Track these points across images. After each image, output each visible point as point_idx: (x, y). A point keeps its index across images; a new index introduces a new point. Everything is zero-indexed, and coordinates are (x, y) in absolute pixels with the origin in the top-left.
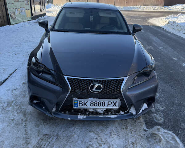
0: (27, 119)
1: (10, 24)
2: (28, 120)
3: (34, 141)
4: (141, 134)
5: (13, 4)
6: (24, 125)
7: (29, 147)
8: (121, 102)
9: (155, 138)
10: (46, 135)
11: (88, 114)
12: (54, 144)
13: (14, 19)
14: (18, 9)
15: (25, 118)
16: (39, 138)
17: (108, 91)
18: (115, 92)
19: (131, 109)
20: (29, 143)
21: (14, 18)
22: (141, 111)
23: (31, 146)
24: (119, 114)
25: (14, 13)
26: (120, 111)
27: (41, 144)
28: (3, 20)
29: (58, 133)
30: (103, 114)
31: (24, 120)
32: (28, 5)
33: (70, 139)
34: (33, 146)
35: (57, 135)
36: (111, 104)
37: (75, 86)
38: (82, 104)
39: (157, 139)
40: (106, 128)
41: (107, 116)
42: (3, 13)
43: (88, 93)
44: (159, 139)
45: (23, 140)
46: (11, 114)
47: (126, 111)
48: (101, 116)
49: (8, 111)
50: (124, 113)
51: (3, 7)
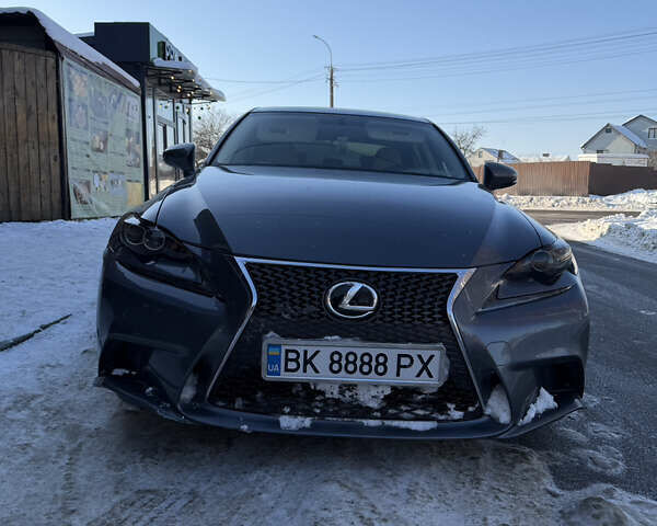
0: (80, 445)
1: (70, 215)
2: (83, 448)
3: (95, 508)
4: (538, 505)
5: (88, 156)
6: (64, 460)
7: (74, 522)
8: (448, 362)
9: (596, 512)
10: (149, 491)
11: (318, 411)
12: (178, 518)
13: (86, 203)
14: (103, 176)
15: (74, 446)
16: (116, 499)
17: (399, 313)
18: (423, 316)
19: (490, 402)
20: (73, 511)
21: (85, 198)
22: (531, 414)
23: (82, 520)
24: (443, 417)
25: (88, 184)
26: (449, 405)
27: (123, 517)
28: (48, 202)
29: (198, 487)
30: (379, 414)
31: (67, 449)
32: (135, 169)
33: (243, 506)
34: (90, 520)
35: (193, 494)
36: (410, 366)
37: (273, 291)
38: (296, 360)
39: (606, 516)
40: (391, 476)
41: (395, 423)
42: (51, 182)
43: (322, 316)
44: (616, 514)
45: (52, 504)
46: (24, 431)
47: (471, 409)
48: (372, 423)
49: (13, 421)
50: (461, 413)
51: (52, 162)
